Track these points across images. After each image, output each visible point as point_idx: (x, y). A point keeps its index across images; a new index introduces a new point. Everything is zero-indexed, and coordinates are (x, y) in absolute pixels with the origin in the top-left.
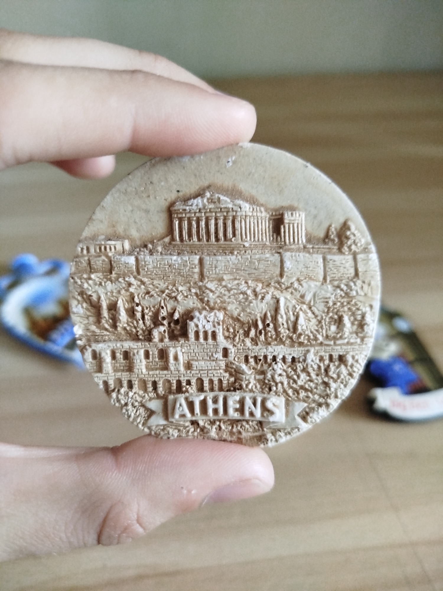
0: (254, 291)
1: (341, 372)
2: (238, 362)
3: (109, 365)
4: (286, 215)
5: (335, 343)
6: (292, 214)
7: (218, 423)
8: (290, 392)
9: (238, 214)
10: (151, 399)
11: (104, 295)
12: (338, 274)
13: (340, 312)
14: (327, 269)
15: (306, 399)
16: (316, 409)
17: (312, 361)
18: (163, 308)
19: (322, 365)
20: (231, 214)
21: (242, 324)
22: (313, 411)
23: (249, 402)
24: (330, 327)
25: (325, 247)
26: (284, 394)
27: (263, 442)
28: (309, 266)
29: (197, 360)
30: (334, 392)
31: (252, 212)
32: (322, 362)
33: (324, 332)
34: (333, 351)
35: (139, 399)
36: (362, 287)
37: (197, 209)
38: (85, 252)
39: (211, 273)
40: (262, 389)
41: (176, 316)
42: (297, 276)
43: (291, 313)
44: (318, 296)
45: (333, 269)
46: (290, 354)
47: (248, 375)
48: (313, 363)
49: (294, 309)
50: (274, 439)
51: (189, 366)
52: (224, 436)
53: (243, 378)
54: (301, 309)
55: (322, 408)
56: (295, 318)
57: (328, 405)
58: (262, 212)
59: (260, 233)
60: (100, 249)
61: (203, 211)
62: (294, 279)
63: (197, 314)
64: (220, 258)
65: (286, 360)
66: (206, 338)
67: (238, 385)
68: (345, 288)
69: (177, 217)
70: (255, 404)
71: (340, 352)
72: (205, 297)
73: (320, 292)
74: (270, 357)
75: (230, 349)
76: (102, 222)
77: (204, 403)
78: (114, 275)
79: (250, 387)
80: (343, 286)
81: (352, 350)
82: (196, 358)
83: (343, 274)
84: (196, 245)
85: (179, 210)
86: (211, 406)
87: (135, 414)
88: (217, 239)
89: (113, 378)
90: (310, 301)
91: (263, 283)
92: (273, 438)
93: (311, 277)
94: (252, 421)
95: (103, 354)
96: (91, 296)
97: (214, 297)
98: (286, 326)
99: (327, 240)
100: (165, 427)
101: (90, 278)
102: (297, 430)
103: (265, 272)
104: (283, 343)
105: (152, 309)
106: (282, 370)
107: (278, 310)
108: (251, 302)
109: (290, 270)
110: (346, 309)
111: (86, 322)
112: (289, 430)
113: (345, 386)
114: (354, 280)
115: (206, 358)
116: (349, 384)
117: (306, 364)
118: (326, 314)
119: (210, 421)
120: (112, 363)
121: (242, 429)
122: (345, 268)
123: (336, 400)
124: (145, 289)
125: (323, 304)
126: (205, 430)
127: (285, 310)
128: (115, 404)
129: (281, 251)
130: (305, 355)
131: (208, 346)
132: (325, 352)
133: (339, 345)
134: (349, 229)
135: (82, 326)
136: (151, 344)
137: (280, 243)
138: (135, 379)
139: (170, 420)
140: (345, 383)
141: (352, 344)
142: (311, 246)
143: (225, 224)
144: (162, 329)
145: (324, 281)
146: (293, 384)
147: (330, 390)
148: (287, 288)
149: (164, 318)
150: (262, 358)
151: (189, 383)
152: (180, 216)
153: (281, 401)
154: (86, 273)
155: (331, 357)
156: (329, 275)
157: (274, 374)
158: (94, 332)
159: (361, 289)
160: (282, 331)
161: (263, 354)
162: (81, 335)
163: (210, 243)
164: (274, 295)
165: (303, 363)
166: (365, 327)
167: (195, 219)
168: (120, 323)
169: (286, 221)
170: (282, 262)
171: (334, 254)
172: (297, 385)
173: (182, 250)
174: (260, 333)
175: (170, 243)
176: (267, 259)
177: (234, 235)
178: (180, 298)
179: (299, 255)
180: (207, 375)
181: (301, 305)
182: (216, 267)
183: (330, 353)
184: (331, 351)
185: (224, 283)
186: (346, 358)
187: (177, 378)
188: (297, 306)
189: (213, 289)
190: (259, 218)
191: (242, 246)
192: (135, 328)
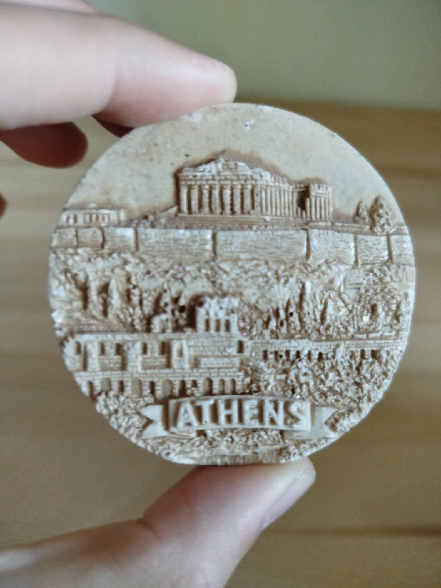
0: (276, 273)
1: (375, 370)
2: (254, 358)
3: (96, 361)
4: (312, 187)
5: (367, 336)
6: (319, 187)
7: (230, 434)
8: (317, 395)
9: (259, 183)
10: (147, 405)
11: (94, 274)
12: (370, 256)
13: (373, 300)
14: (359, 250)
15: (336, 403)
16: (347, 415)
17: (343, 357)
18: (165, 291)
19: (353, 362)
20: (249, 182)
21: (262, 313)
22: (343, 417)
23: (269, 408)
24: (362, 318)
25: (355, 225)
26: (311, 397)
27: (285, 456)
28: (338, 246)
29: (206, 356)
30: (367, 394)
31: (274, 182)
32: (353, 359)
33: (355, 323)
34: (366, 345)
35: (132, 405)
36: (397, 272)
37: (210, 175)
38: (71, 221)
39: (225, 250)
40: (285, 392)
41: (183, 302)
42: (324, 257)
43: (319, 301)
44: (349, 281)
45: (364, 250)
46: (317, 349)
47: (267, 374)
48: (343, 360)
49: (322, 296)
50: (298, 453)
51: (196, 363)
52: (237, 451)
53: (260, 377)
54: (330, 296)
55: (354, 414)
56: (323, 306)
57: (360, 410)
58: (284, 183)
59: (283, 206)
60: (91, 218)
61: (217, 178)
62: (322, 261)
63: (208, 299)
64: (236, 233)
65: (312, 356)
66: (218, 329)
67: (254, 387)
68: (378, 273)
69: (186, 185)
70: (276, 409)
71: (373, 347)
72: (218, 279)
73: (351, 276)
74: (293, 353)
75: (246, 342)
76: (93, 187)
77: (214, 409)
78: (106, 251)
79: (269, 388)
80: (376, 271)
81: (386, 345)
82: (204, 353)
83: (376, 257)
84: (208, 218)
85: (188, 176)
86: (223, 413)
87: (127, 423)
88: (233, 212)
89: (101, 377)
90: (340, 287)
91: (285, 264)
92: (296, 450)
93: (341, 259)
94: (272, 430)
95: (90, 347)
96: (76, 275)
97: (228, 279)
98: (312, 316)
99: (357, 218)
100: (165, 439)
101: (77, 254)
102: (324, 441)
103: (288, 251)
104: (309, 336)
105: (153, 293)
106: (307, 369)
107: (304, 297)
108: (271, 287)
109: (317, 250)
110: (379, 297)
111: (68, 307)
112: (315, 441)
113: (379, 387)
114: (388, 264)
115: (217, 353)
116: (384, 385)
117: (335, 361)
118: (357, 303)
119: (221, 432)
120: (99, 359)
121: (260, 441)
122: (377, 250)
123: (369, 405)
124: (145, 268)
125: (354, 291)
126: (214, 443)
127: (310, 297)
128: (102, 410)
129: (307, 227)
130: (334, 351)
131: (220, 339)
132: (356, 347)
133: (373, 339)
134: (381, 206)
135: (64, 313)
136: (151, 335)
137: (305, 219)
138: (128, 379)
139: (173, 429)
140: (378, 383)
141: (386, 338)
142: (340, 224)
143: (242, 194)
144: (164, 317)
145: (355, 264)
146: (320, 385)
147: (362, 391)
148: (313, 272)
149: (166, 305)
150: (283, 354)
151: (195, 384)
152: (189, 183)
153: (306, 406)
154: (72, 247)
155: (363, 352)
156: (361, 258)
157: (299, 372)
158: (78, 320)
159: (396, 274)
160: (308, 322)
161: (285, 349)
162: (62, 324)
163: (224, 216)
164: (300, 279)
165: (332, 360)
166: (401, 318)
167: (207, 187)
168: (112, 309)
169: (313, 193)
170: (308, 240)
171: (365, 234)
172: (325, 386)
173: (191, 224)
174: (282, 324)
175: (176, 215)
176: (291, 237)
177: (253, 207)
178: (187, 279)
179: (327, 233)
180: (218, 374)
181: (329, 292)
182: (231, 244)
183: (363, 348)
184: (363, 345)
185: (240, 263)
186: (380, 355)
187: (181, 379)
188: (325, 292)
189: (228, 269)
190: (282, 189)
191: (262, 220)
192: (131, 316)
